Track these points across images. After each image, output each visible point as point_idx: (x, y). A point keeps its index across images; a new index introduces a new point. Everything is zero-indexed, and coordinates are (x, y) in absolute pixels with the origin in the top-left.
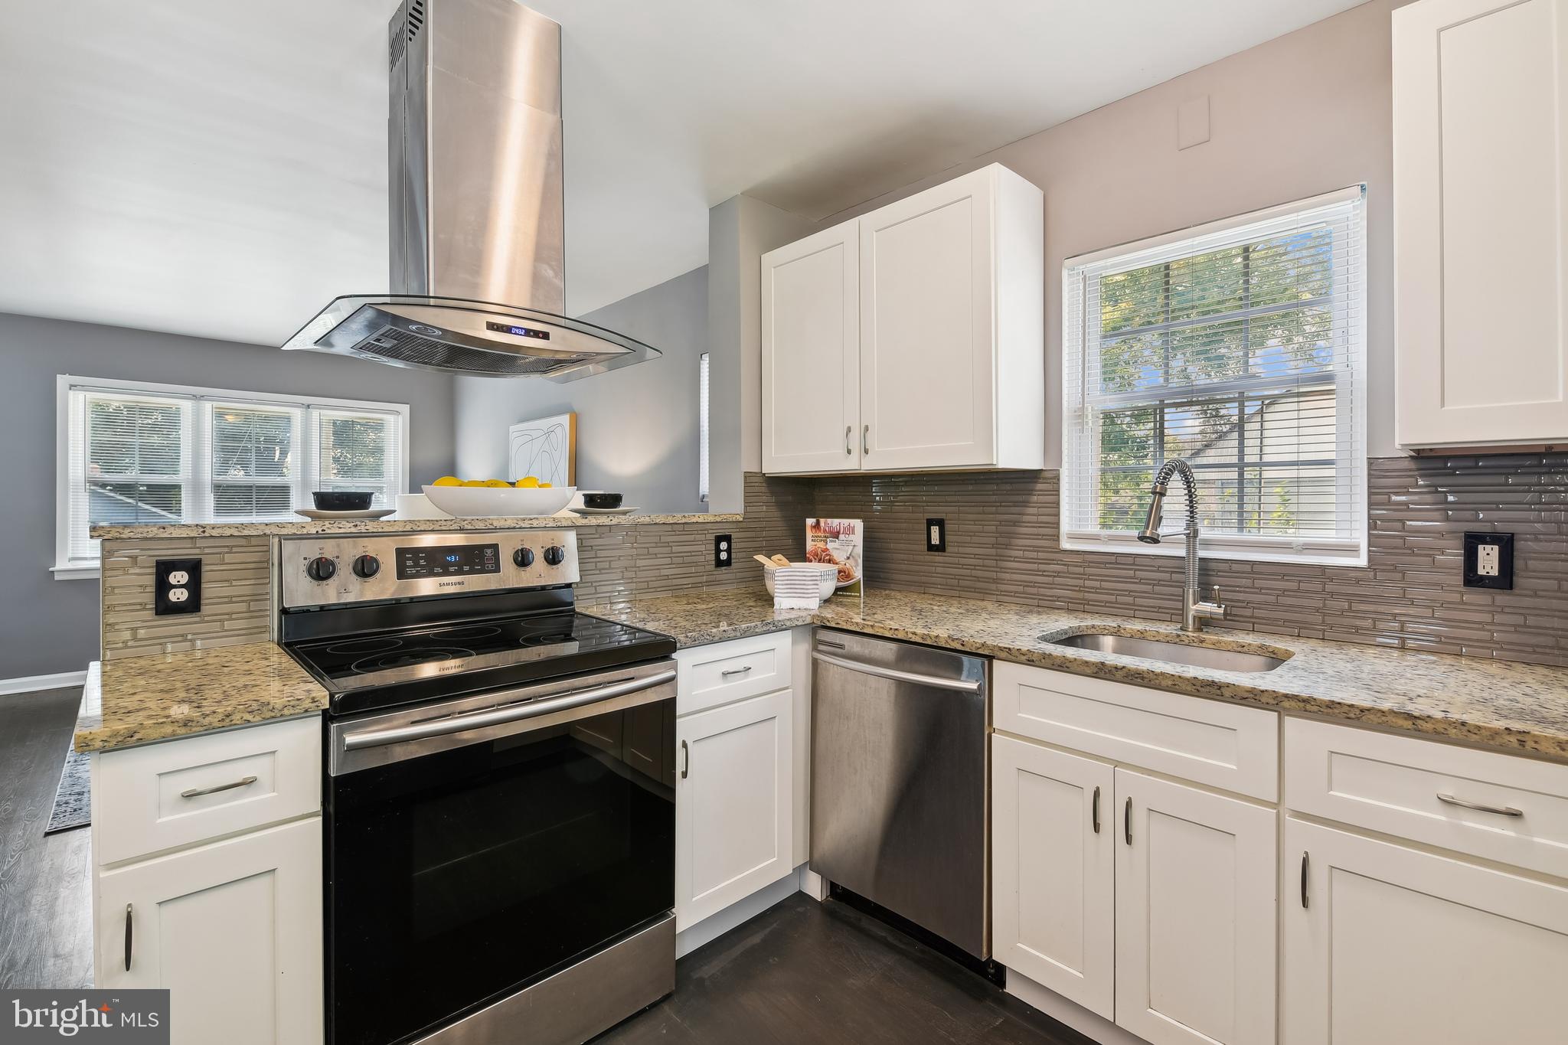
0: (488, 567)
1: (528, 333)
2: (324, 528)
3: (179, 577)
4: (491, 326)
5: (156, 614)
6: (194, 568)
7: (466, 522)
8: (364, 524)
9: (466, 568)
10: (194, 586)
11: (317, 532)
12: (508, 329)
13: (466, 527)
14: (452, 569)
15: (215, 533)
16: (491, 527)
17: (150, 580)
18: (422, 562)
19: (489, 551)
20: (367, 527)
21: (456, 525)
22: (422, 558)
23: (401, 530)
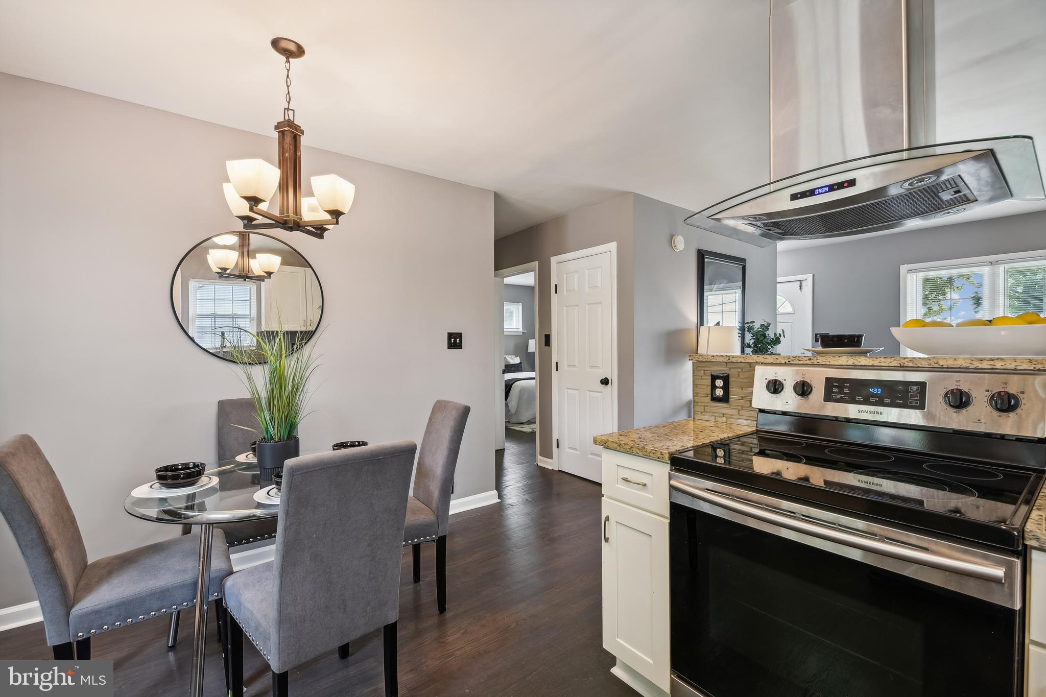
0: (911, 403)
1: (832, 188)
2: (789, 360)
3: (719, 383)
4: (794, 197)
5: (711, 400)
6: (726, 379)
7: (906, 360)
8: (815, 358)
9: (887, 401)
10: (726, 388)
11: (785, 362)
12: (812, 193)
13: (907, 364)
14: (873, 400)
15: (734, 360)
16: (936, 365)
17: (709, 382)
18: (846, 391)
19: (915, 388)
20: (818, 361)
21: (895, 362)
22: (846, 387)
23: (844, 364)
